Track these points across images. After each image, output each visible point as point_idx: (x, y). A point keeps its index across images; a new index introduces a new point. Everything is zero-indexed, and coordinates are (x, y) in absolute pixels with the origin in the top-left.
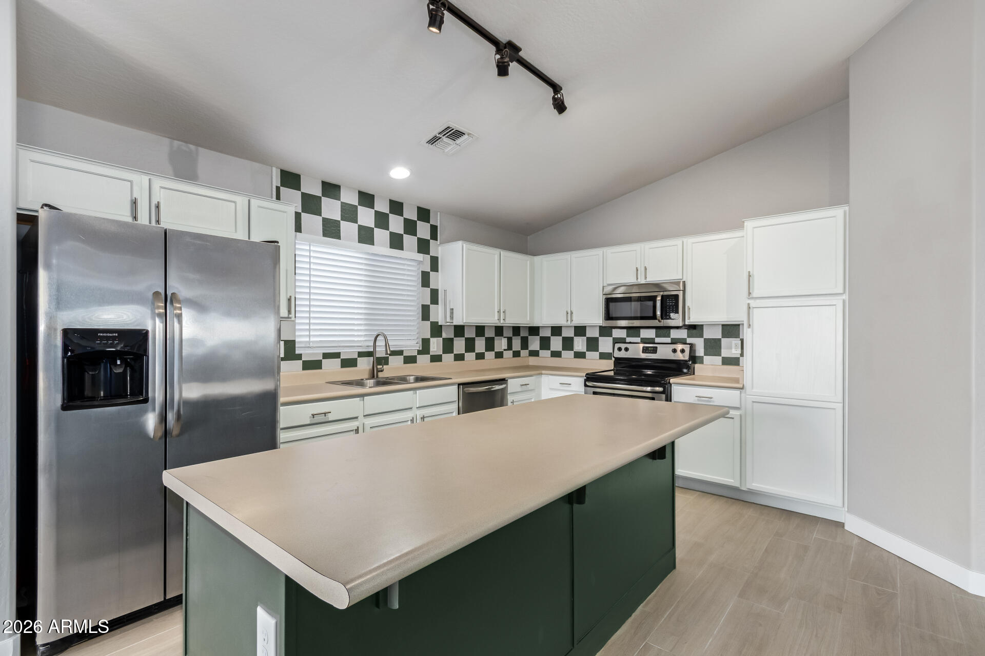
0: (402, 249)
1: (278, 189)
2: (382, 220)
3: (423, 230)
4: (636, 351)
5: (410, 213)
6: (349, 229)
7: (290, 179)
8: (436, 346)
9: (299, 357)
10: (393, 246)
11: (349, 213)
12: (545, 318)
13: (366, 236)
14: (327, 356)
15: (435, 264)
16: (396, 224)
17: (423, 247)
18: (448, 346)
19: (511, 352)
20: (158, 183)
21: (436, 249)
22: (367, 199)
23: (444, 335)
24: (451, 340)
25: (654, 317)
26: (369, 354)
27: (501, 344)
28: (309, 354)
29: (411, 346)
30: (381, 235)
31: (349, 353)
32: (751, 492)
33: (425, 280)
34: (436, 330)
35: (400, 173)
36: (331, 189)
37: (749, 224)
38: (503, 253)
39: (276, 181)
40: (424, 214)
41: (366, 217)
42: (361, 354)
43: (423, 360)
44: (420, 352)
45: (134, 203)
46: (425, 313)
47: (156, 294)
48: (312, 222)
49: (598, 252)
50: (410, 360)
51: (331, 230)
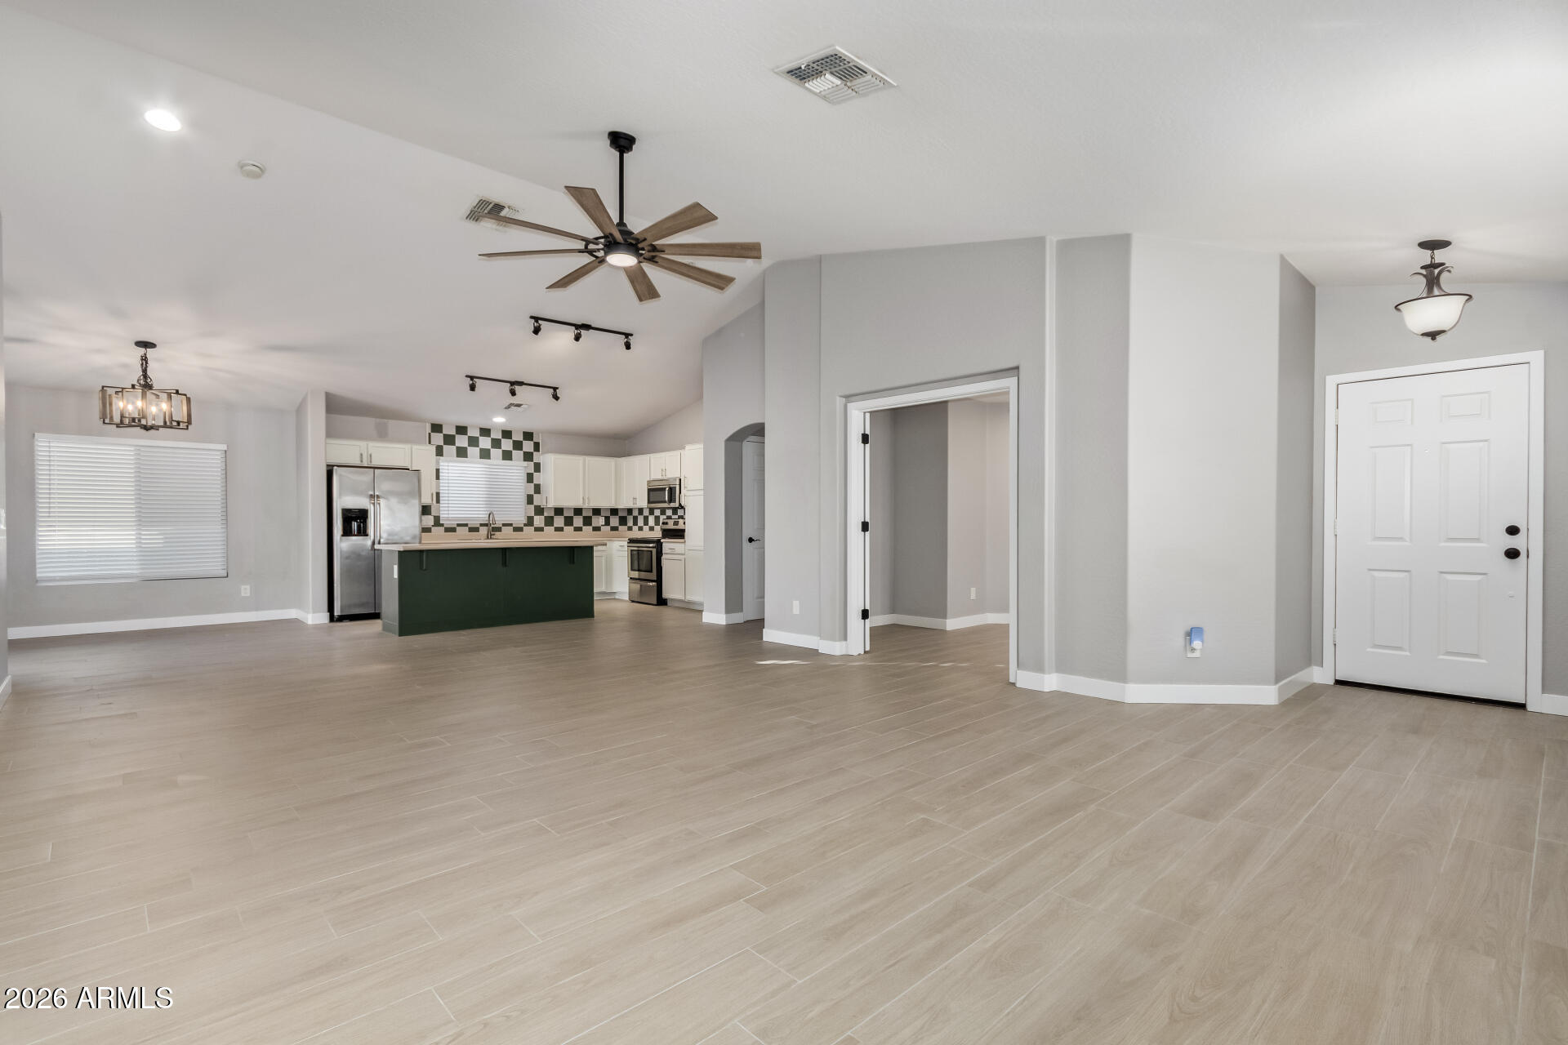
0: (511, 459)
1: (430, 434)
2: (496, 444)
3: (528, 446)
4: (671, 526)
5: (517, 436)
6: (473, 452)
7: (437, 428)
8: (539, 521)
9: (442, 525)
10: (504, 459)
11: (473, 442)
12: (624, 503)
13: (485, 454)
14: (459, 525)
15: (537, 467)
16: (507, 445)
17: (528, 457)
18: (549, 521)
19: (609, 528)
20: (371, 444)
21: (537, 457)
22: (485, 432)
23: (546, 514)
24: (552, 518)
25: (665, 502)
26: (486, 525)
27: (599, 521)
28: (447, 524)
29: (520, 520)
30: (496, 453)
31: (475, 524)
32: (689, 602)
33: (530, 478)
34: (539, 511)
35: (499, 420)
36: (462, 430)
37: (688, 447)
38: (588, 459)
39: (428, 429)
40: (528, 436)
41: (485, 443)
42: (482, 525)
43: (529, 530)
44: (525, 525)
45: (361, 455)
46: (530, 499)
47: (371, 495)
48: (450, 450)
49: (646, 457)
50: (518, 529)
51: (462, 453)
